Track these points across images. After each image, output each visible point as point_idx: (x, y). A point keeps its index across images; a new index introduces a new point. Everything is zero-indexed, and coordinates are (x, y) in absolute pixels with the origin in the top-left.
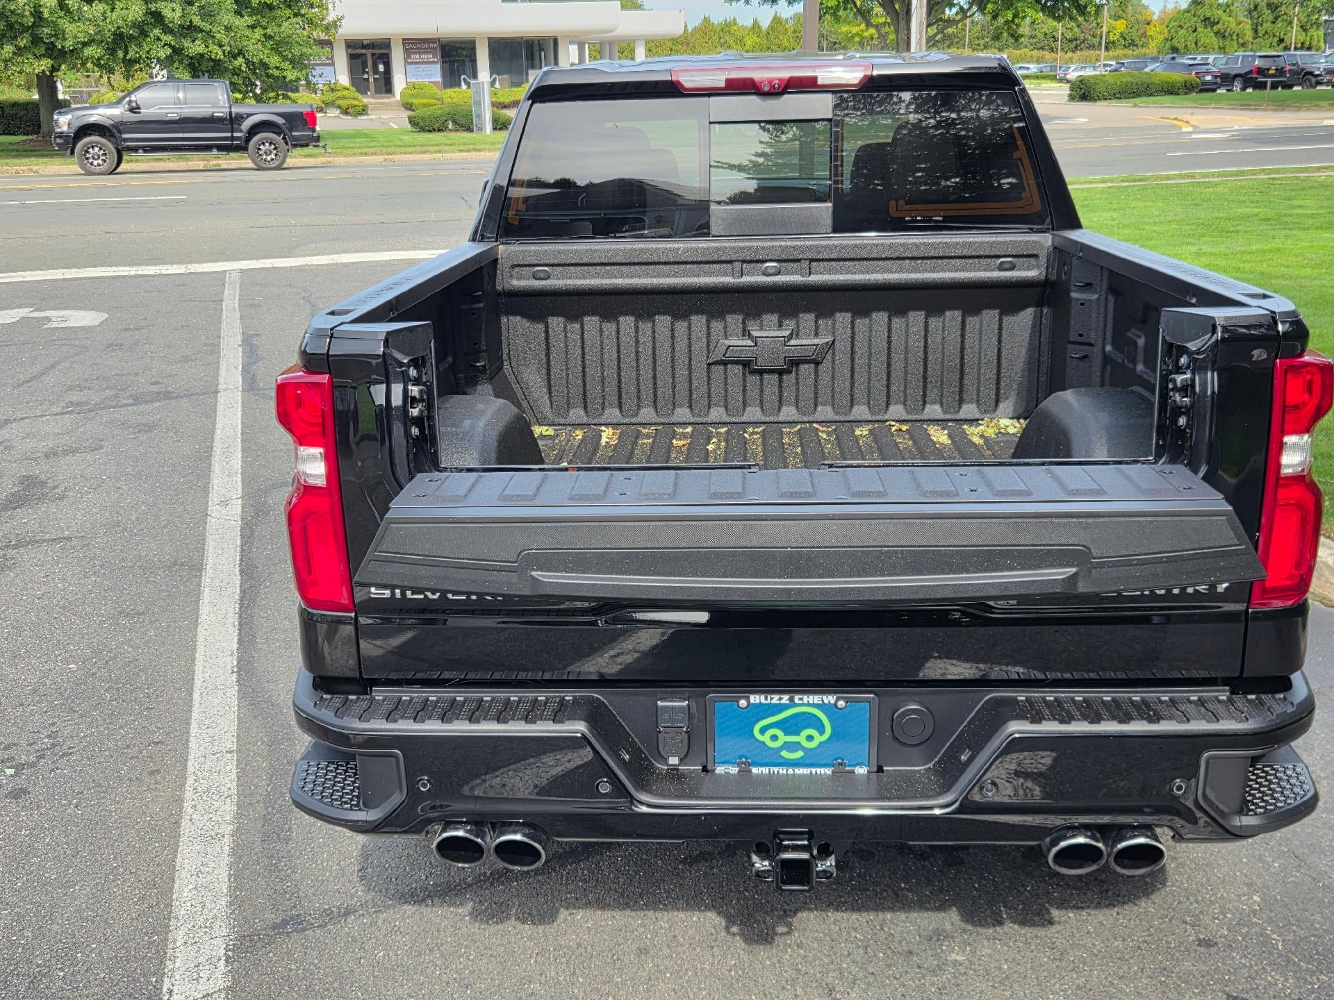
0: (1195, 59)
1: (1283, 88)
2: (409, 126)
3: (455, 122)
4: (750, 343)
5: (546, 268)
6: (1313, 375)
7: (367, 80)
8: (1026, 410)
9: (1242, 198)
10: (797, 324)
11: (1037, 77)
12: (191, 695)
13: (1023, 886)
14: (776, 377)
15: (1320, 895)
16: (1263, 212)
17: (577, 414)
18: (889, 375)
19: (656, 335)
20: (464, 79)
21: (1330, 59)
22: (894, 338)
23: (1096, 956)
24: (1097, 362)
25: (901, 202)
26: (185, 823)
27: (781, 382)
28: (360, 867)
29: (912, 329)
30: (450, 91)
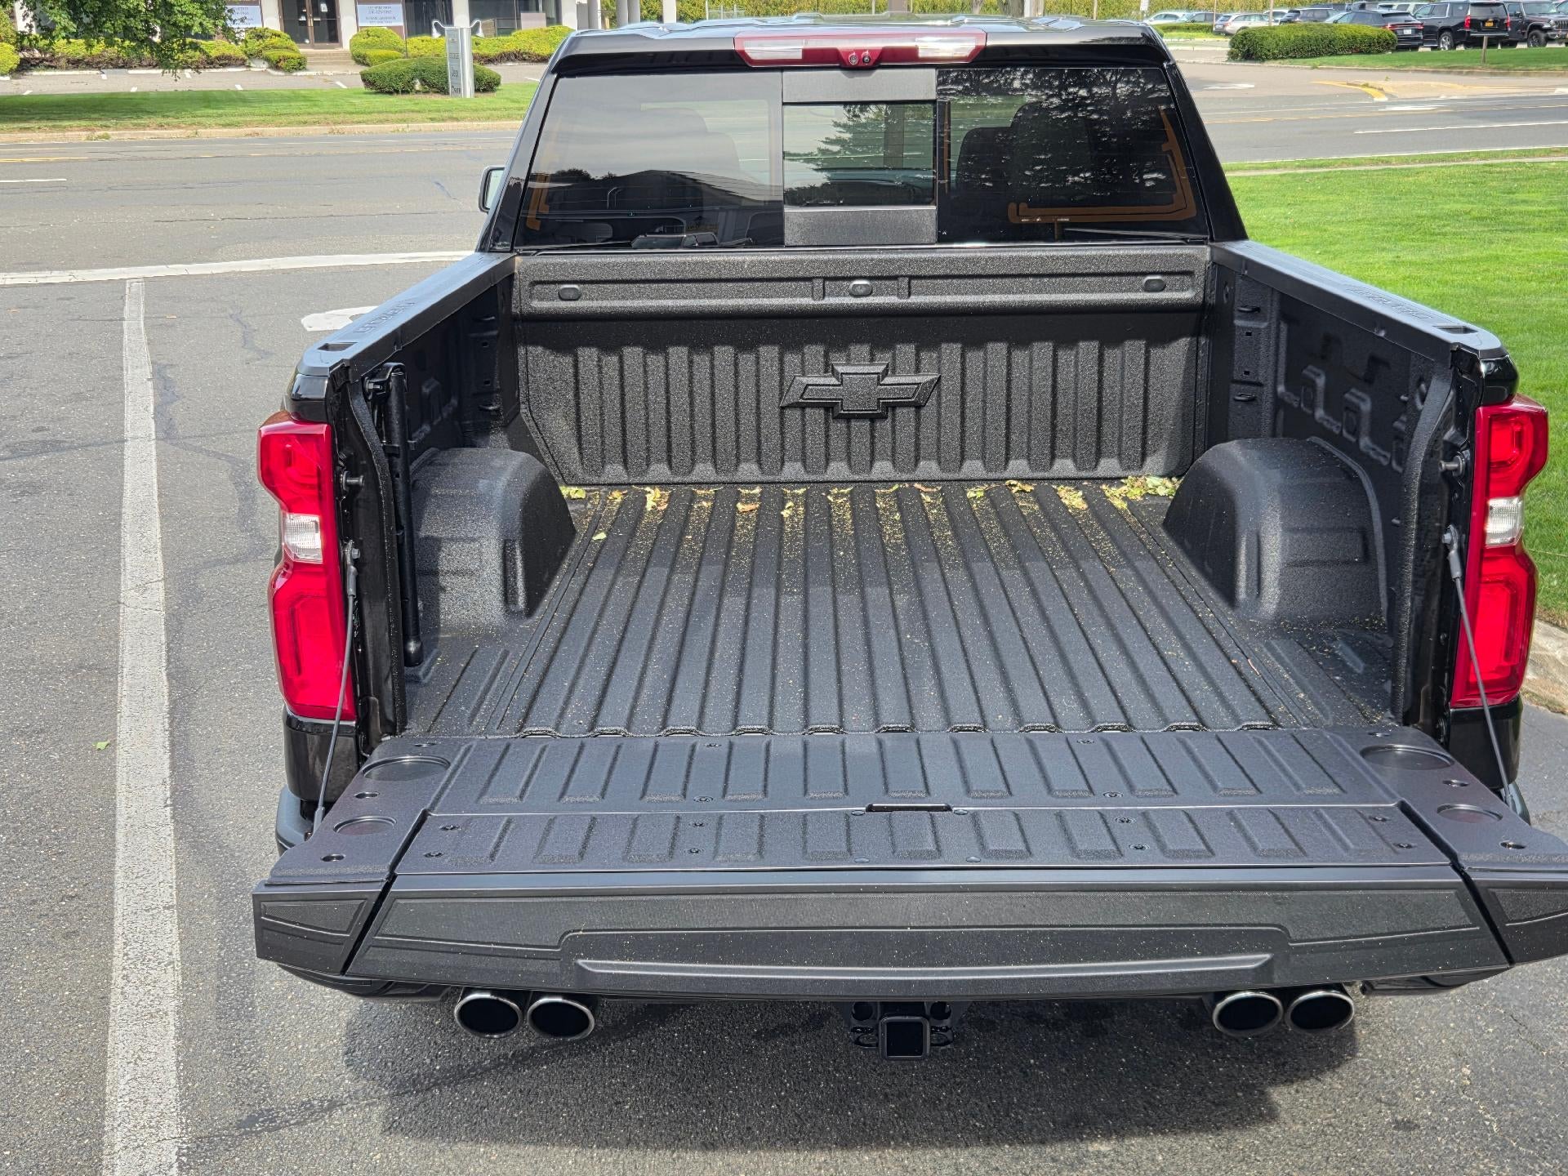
0: (1391, 6)
1: (1503, 45)
2: (362, 85)
3: (423, 81)
4: (834, 381)
5: (576, 286)
6: (1522, 425)
7: (305, 23)
8: (1180, 465)
9: (1451, 191)
10: (894, 358)
11: (1188, 29)
12: (113, 837)
13: (1180, 1059)
14: (867, 424)
15: (1544, 1066)
16: (1477, 209)
17: (614, 471)
18: (1008, 420)
19: (716, 371)
20: (436, 25)
21: (1563, 8)
22: (1015, 374)
23: (1271, 1143)
24: (1267, 406)
25: (1023, 206)
26: (115, 998)
27: (872, 430)
28: (345, 1049)
29: (1036, 364)
30: (416, 40)
